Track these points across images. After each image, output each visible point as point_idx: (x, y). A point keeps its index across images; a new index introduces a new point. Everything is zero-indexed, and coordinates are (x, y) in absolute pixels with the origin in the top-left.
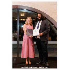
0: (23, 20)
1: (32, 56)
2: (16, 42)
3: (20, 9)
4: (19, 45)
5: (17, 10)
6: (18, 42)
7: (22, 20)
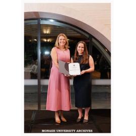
0: (48, 41)
2: (34, 82)
3: (42, 19)
4: (41, 87)
5: (37, 21)
6: (39, 82)
7: (45, 40)
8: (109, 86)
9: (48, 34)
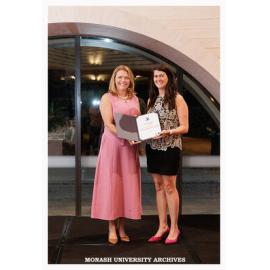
0: (99, 78)
1: (134, 212)
3: (84, 37)
4: (83, 171)
5: (73, 40)
6: (78, 162)
7: (93, 78)
8: (216, 170)
9: (98, 65)
